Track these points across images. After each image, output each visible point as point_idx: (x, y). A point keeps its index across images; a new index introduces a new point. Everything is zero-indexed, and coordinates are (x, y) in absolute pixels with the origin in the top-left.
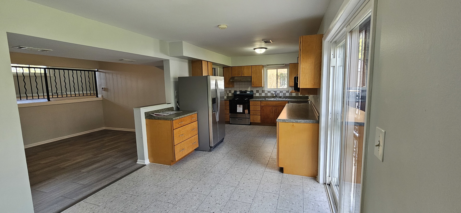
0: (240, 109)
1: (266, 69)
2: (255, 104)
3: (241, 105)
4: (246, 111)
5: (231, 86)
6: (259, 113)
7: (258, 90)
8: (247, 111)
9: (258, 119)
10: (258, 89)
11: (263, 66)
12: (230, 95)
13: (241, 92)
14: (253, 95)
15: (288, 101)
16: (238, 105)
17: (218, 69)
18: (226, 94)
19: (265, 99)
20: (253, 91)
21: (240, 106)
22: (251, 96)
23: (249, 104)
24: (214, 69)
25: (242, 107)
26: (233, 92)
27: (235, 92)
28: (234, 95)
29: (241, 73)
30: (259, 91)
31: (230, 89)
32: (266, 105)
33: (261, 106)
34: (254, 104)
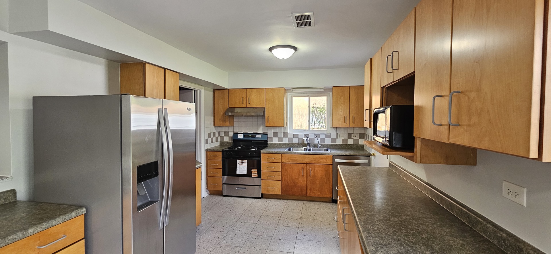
0: (242, 167)
1: (290, 96)
2: (272, 160)
3: (244, 161)
4: (254, 172)
5: (227, 123)
6: (278, 175)
7: (277, 133)
8: (256, 172)
9: (276, 188)
10: (275, 130)
11: (286, 90)
12: (226, 139)
13: (246, 135)
14: (267, 141)
15: (333, 155)
16: (238, 161)
17: (203, 91)
18: (219, 138)
19: (289, 150)
20: (267, 134)
21: (242, 162)
22: (264, 144)
23: (259, 159)
24: (195, 91)
25: (246, 164)
26: (231, 134)
27: (236, 134)
28: (233, 140)
29: (245, 102)
30: (279, 134)
31: (226, 130)
32: (291, 161)
33: (281, 163)
34: (269, 160)
